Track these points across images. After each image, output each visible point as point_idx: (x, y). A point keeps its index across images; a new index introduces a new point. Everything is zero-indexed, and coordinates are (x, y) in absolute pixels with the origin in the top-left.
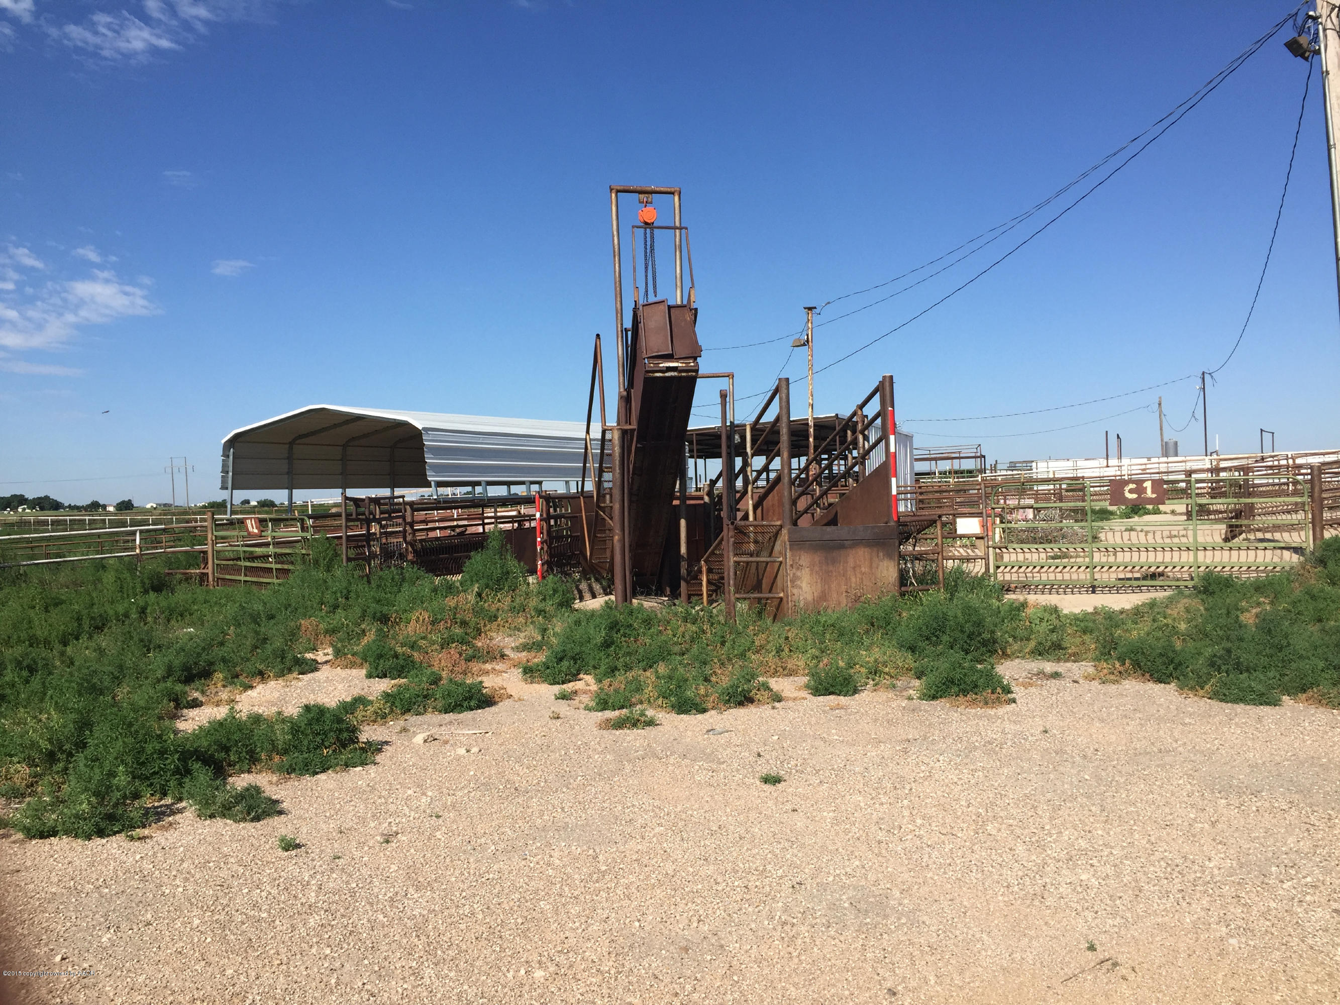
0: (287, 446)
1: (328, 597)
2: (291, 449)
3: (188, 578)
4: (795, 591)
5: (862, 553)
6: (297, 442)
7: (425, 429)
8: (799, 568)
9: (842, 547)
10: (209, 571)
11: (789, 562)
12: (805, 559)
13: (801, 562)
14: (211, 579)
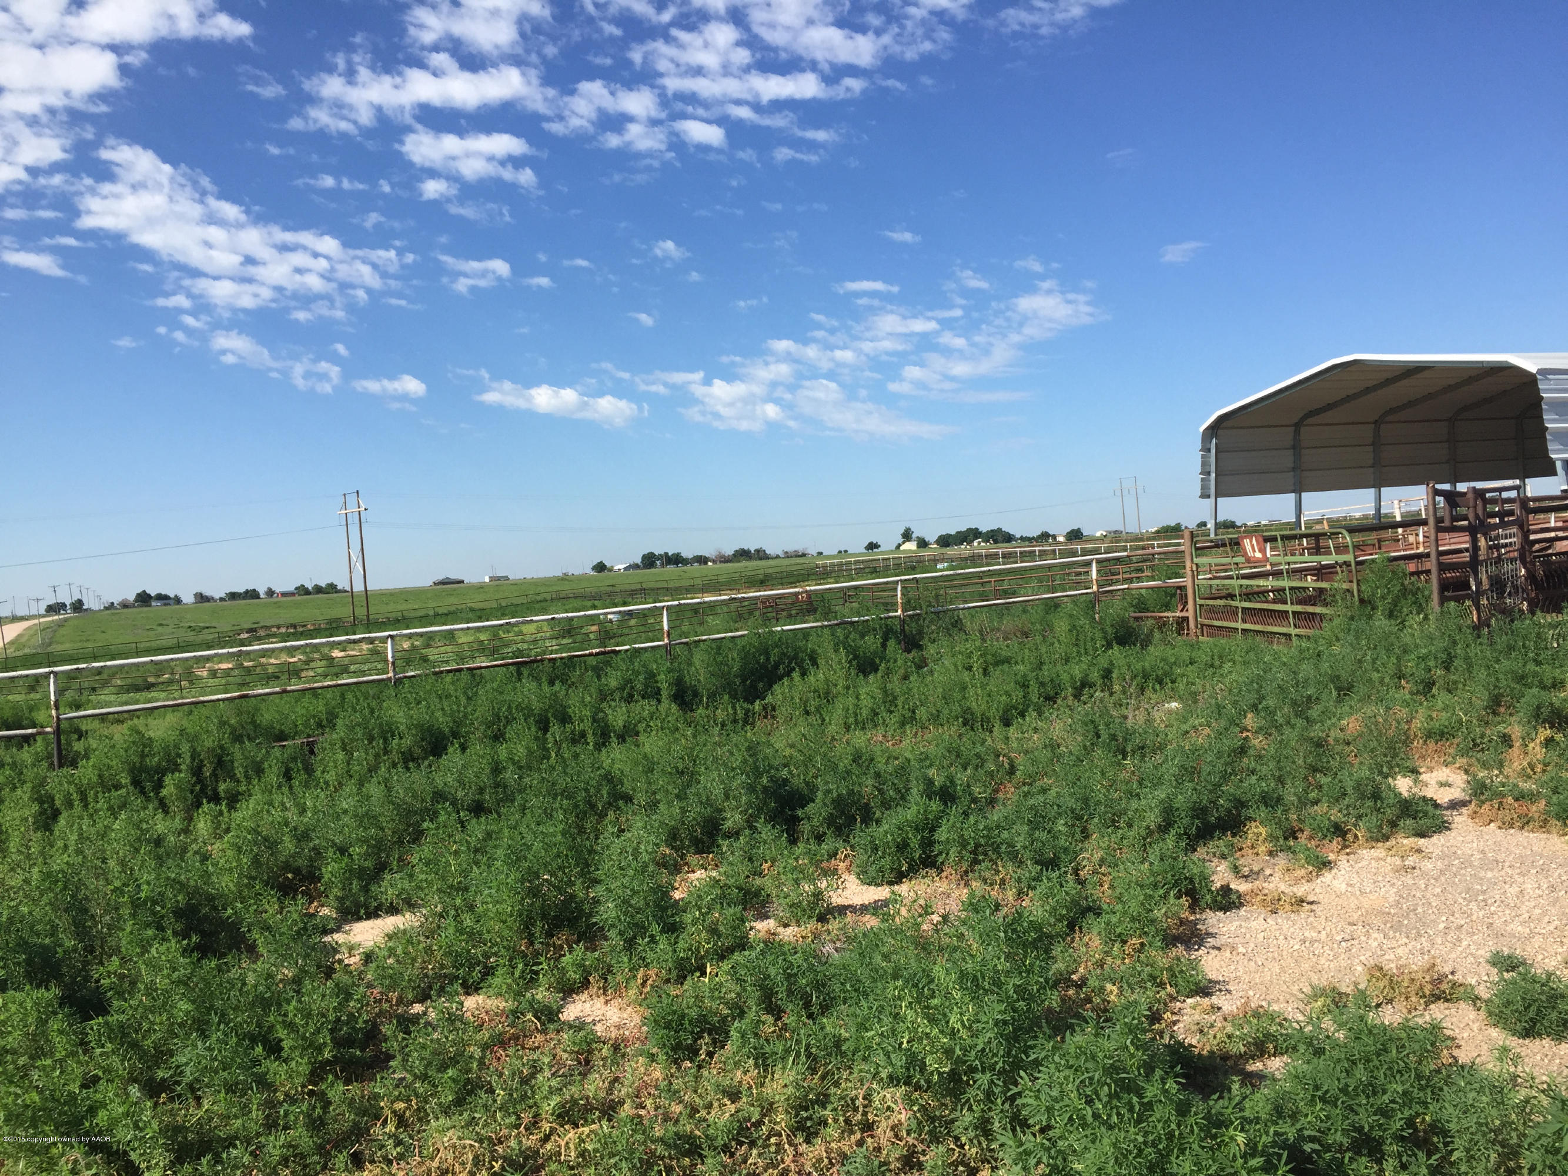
0: (1293, 428)
1: (1410, 665)
2: (1297, 432)
3: (1162, 625)
6: (1309, 421)
7: (1541, 371)
10: (1190, 614)
14: (1192, 625)
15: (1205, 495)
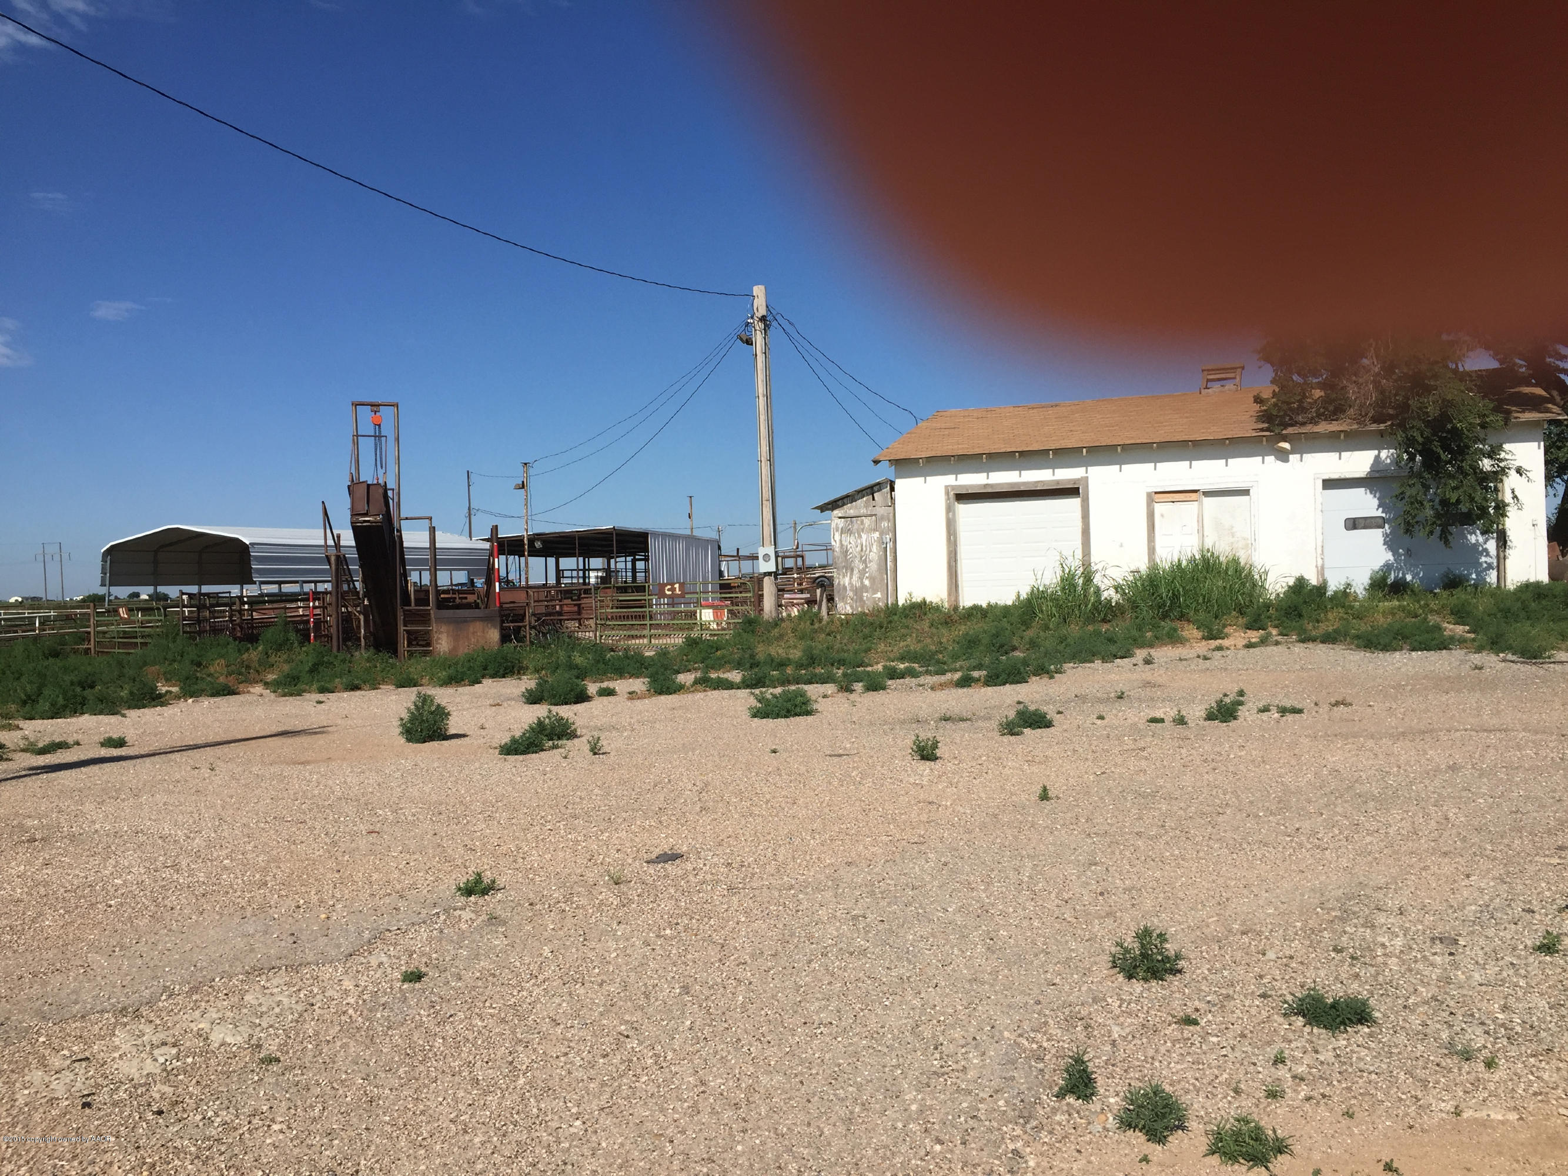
0: (154, 553)
2: (155, 557)
3: (75, 652)
4: (438, 646)
5: (478, 626)
6: (161, 550)
7: (252, 544)
8: (440, 633)
9: (466, 621)
10: (92, 646)
11: (435, 630)
12: (444, 628)
13: (442, 630)
14: (93, 652)
15: (103, 585)
